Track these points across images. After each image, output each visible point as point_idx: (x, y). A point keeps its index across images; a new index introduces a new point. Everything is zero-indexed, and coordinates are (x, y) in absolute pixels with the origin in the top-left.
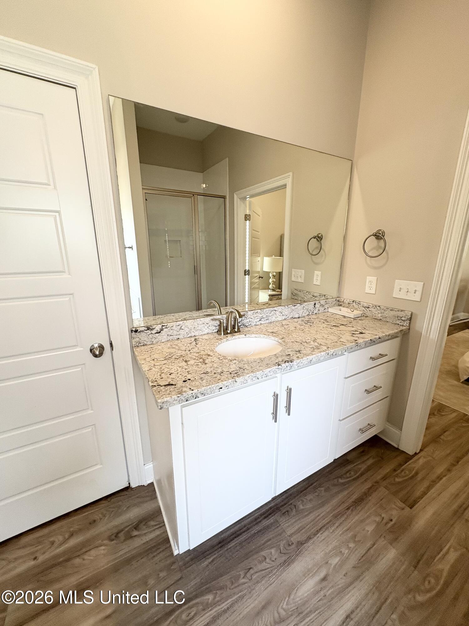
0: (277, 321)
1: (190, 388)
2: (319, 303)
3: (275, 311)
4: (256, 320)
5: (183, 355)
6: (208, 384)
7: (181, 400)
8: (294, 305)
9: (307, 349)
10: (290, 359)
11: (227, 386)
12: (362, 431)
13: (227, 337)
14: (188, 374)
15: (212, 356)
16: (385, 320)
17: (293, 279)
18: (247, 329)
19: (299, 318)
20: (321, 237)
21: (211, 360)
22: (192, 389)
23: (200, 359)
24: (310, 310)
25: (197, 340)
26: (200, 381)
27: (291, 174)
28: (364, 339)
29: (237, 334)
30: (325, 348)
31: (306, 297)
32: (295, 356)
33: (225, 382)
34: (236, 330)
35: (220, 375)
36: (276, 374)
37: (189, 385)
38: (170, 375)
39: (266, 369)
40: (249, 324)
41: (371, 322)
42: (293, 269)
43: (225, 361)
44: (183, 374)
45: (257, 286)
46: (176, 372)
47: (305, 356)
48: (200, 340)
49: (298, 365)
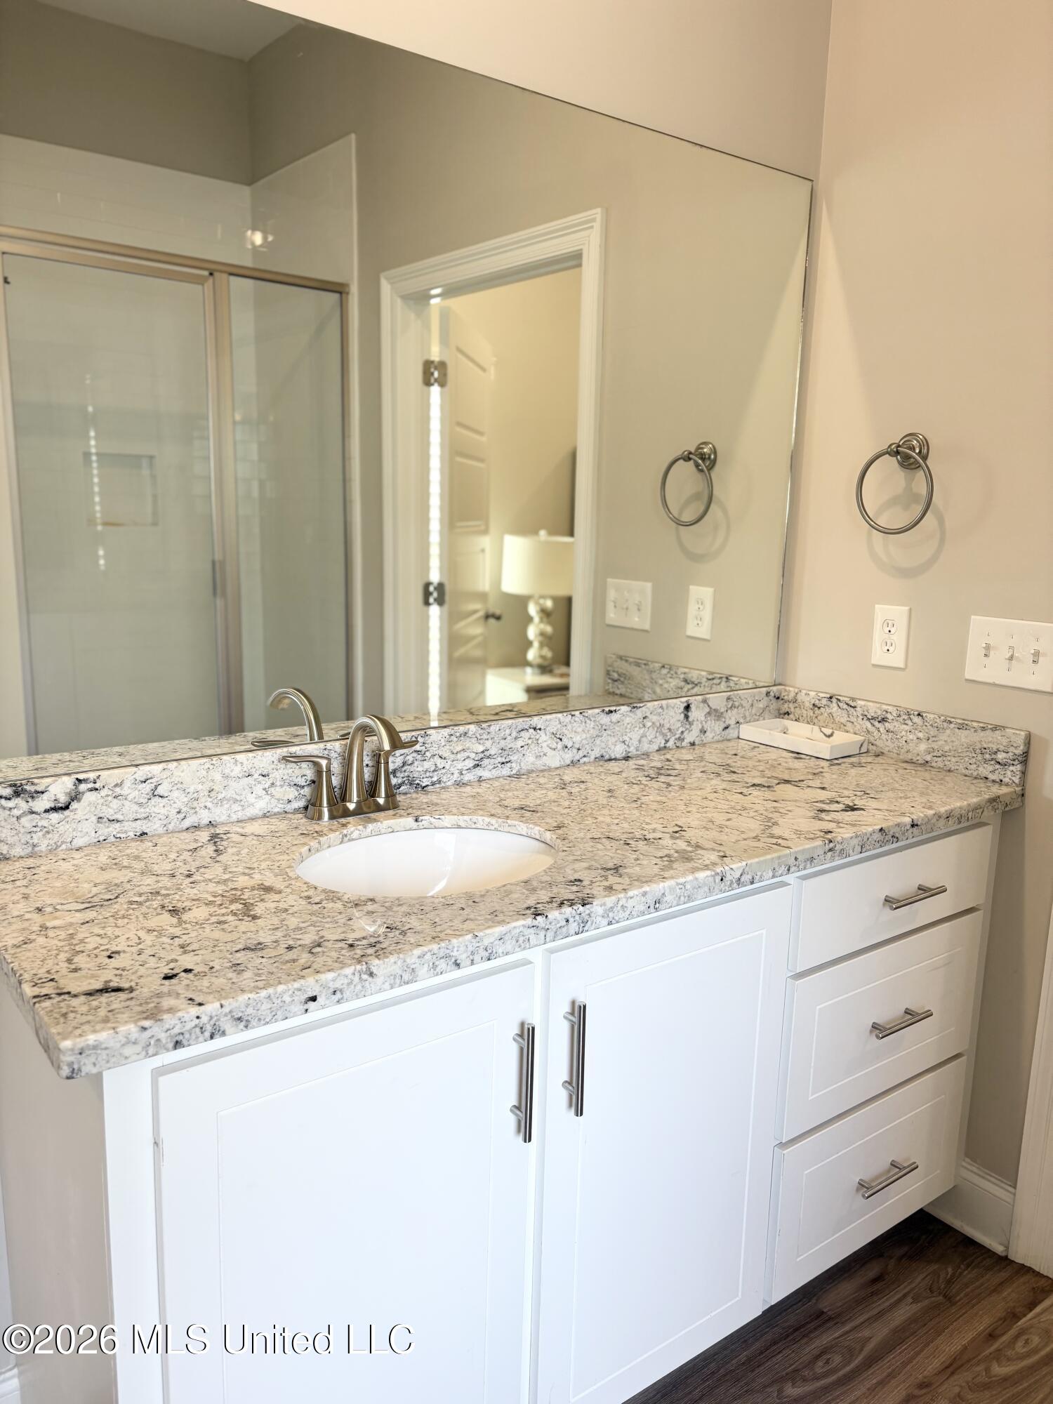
0: (542, 771)
1: (191, 999)
2: (702, 705)
3: (535, 729)
4: (460, 765)
5: (163, 892)
6: (263, 982)
7: (152, 1042)
8: (607, 709)
9: (645, 862)
10: (579, 895)
11: (334, 992)
12: (868, 1189)
13: (344, 825)
14: (185, 952)
15: (280, 892)
16: (941, 765)
17: (612, 615)
18: (424, 798)
19: (627, 758)
20: (712, 457)
21: (274, 905)
22: (199, 1000)
23: (232, 902)
24: (670, 729)
25: (222, 840)
26: (230, 975)
27: (597, 213)
28: (855, 829)
29: (382, 814)
30: (713, 857)
31: (661, 685)
32: (597, 884)
33: (330, 975)
34: (381, 801)
35: (310, 952)
36: (524, 949)
37: (187, 990)
38: (110, 957)
39: (489, 927)
40: (435, 779)
41: (893, 773)
42: (609, 580)
43: (331, 905)
44: (162, 954)
45: (478, 653)
46: (135, 949)
47: (636, 883)
48: (236, 838)
49: (611, 915)
